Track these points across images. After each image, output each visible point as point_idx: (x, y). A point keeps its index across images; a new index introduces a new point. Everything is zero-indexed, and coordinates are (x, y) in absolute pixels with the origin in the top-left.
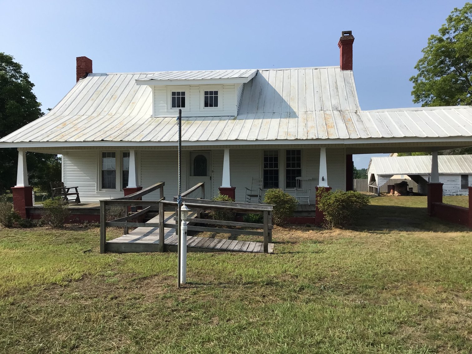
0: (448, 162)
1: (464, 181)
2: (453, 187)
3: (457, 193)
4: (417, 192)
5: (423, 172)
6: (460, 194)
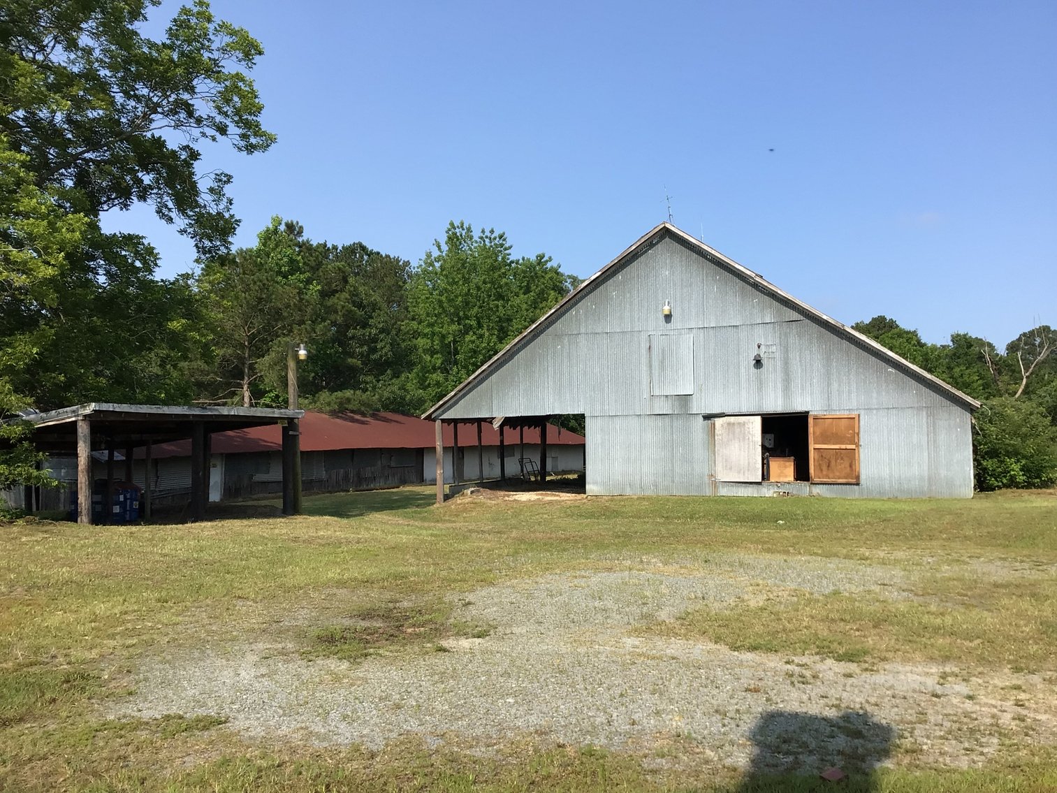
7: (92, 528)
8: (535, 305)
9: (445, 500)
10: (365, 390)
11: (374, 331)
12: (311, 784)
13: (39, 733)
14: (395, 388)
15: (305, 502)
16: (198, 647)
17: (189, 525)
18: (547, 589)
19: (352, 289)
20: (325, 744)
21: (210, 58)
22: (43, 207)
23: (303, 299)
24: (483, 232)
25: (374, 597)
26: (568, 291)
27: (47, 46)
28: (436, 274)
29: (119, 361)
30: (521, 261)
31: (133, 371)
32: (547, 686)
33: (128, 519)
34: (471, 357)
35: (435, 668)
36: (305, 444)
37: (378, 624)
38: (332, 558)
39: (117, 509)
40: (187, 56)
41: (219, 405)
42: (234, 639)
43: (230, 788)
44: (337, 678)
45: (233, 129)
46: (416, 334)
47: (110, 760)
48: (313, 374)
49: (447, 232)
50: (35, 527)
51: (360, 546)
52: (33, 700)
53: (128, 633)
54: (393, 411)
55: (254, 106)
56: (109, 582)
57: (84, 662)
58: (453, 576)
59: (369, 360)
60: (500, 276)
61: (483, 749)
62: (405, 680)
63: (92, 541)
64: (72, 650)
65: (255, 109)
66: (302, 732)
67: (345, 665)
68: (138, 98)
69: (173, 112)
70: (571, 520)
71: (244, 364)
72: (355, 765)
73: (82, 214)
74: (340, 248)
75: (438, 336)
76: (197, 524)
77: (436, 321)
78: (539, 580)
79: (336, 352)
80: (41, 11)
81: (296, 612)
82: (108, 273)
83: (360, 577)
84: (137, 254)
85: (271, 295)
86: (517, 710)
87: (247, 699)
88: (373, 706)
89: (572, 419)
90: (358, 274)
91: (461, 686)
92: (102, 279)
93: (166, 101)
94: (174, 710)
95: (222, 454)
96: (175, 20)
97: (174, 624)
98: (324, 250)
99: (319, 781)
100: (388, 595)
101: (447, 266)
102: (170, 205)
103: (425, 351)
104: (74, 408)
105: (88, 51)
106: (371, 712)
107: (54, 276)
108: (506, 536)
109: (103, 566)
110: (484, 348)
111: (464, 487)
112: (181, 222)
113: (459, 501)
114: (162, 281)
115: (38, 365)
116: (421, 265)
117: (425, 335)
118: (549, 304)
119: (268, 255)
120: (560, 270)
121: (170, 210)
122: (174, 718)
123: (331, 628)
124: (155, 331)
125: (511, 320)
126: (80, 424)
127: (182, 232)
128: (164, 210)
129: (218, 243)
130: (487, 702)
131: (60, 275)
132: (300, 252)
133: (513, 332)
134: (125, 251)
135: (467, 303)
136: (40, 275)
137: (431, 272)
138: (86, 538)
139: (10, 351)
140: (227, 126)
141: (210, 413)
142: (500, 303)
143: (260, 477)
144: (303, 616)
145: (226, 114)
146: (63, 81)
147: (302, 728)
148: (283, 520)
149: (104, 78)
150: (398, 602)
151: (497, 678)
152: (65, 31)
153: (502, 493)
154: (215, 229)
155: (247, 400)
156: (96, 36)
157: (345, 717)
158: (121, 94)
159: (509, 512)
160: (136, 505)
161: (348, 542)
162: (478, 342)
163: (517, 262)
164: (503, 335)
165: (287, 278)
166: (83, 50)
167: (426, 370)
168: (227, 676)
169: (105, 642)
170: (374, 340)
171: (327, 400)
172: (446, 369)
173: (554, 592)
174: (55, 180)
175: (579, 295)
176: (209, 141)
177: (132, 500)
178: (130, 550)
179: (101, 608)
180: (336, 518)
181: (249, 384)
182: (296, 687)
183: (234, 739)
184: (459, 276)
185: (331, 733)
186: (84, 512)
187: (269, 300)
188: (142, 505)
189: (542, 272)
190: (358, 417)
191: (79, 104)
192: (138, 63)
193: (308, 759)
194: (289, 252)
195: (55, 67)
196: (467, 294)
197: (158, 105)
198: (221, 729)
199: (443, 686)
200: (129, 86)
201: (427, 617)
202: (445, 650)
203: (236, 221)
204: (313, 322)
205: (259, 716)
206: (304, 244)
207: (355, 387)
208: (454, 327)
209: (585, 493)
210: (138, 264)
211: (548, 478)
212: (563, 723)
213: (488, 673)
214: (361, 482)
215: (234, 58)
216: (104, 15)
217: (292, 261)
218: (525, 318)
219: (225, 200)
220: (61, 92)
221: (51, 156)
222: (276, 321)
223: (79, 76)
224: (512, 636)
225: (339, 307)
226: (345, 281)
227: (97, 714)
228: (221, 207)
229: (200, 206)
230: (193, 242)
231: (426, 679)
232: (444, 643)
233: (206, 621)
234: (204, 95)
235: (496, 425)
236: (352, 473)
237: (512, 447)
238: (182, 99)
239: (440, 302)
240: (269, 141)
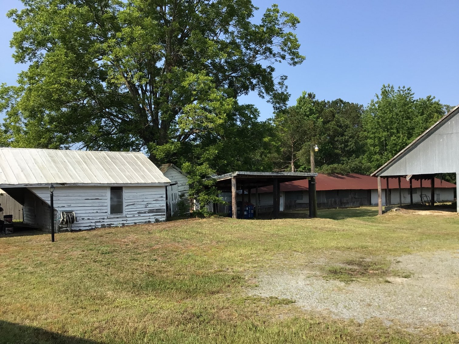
0: (84, 163)
1: (115, 200)
2: (95, 211)
3: (103, 223)
4: (22, 220)
5: (35, 182)
6: (109, 223)
7: (237, 220)
8: (426, 121)
9: (383, 213)
10: (343, 164)
11: (347, 137)
12: (333, 334)
13: (225, 298)
14: (357, 163)
15: (318, 212)
16: (281, 270)
17: (273, 220)
18: (439, 258)
19: (337, 119)
20: (338, 317)
21: (278, 28)
22: (218, 97)
23: (315, 125)
24: (399, 88)
25: (353, 256)
26: (444, 113)
27: (218, 33)
28: (376, 109)
29: (245, 155)
30: (419, 100)
31: (251, 159)
32: (444, 304)
33: (249, 217)
34: (394, 147)
35: (386, 290)
36: (318, 188)
37: (356, 267)
38: (332, 237)
39: (245, 213)
40: (270, 29)
41: (282, 171)
42: (294, 268)
43: (299, 330)
44: (340, 289)
45: (288, 57)
46: (367, 138)
47: (251, 312)
48: (320, 158)
49: (381, 90)
50: (217, 219)
51: (344, 232)
52: (222, 285)
53: (254, 262)
54: (356, 173)
55: (297, 45)
56: (245, 241)
57: (238, 272)
58: (390, 249)
59: (344, 151)
60: (408, 108)
61: (413, 329)
62: (371, 294)
63: (238, 225)
64: (234, 267)
65: (297, 47)
66: (327, 310)
67: (343, 284)
68: (251, 49)
69: (264, 53)
70: (449, 225)
71: (291, 154)
72: (352, 328)
73: (232, 98)
74: (331, 102)
75: (377, 138)
76: (276, 220)
77: (376, 131)
78: (435, 253)
79: (330, 148)
80: (215, 20)
81: (319, 259)
82: (241, 121)
83: (345, 246)
84: (252, 112)
85: (302, 125)
86: (429, 313)
87: (302, 293)
88: (358, 303)
89: (447, 175)
90: (339, 112)
91: (399, 299)
92: (239, 123)
93: (261, 49)
94: (273, 295)
95: (284, 192)
96: (265, 15)
97: (271, 260)
98: (324, 104)
99: (337, 333)
100: (359, 255)
101: (381, 105)
102: (263, 91)
103: (371, 145)
104: (230, 173)
105: (232, 33)
106: (357, 306)
107: (222, 123)
108: (415, 231)
109: (243, 235)
110: (401, 142)
111: (392, 208)
112: (267, 97)
113: (390, 214)
114: (261, 122)
115: (217, 157)
116: (369, 106)
117: (371, 138)
118: (434, 119)
119: (301, 108)
120: (440, 103)
121: (263, 93)
122: (274, 298)
123: (335, 267)
124: (258, 142)
125: (414, 129)
126: (232, 180)
127: (268, 101)
128: (261, 94)
129: (282, 105)
130: (413, 308)
131: (225, 122)
132: (314, 105)
133: (415, 134)
134: (247, 111)
135: (392, 122)
136: (218, 123)
137: (374, 109)
138: (236, 224)
139: (208, 152)
140: (285, 56)
141: (280, 175)
142: (408, 121)
143: (299, 201)
144: (322, 261)
145: (285, 51)
146: (224, 46)
147: (327, 309)
148: (310, 220)
149: (238, 43)
150: (364, 258)
151: (417, 298)
152: (224, 26)
153: (412, 211)
154: (281, 99)
155: (293, 169)
156: (235, 26)
157: (345, 307)
158: (245, 49)
159: (416, 220)
160: (252, 211)
161: (339, 230)
162: (397, 140)
163: (417, 101)
164: (410, 136)
165: (309, 117)
166: (230, 33)
167: (372, 154)
168: (293, 283)
169: (245, 265)
170: (347, 141)
171: (326, 169)
172: (381, 153)
173: (443, 259)
174: (221, 86)
175: (452, 114)
176: (278, 62)
177: (251, 209)
178: (252, 229)
179: (243, 251)
180: (332, 220)
181: (294, 162)
182: (323, 291)
183: (299, 310)
184: (387, 109)
185: (340, 313)
186: (234, 214)
187: (301, 127)
188: (255, 212)
189: (430, 104)
190: (340, 176)
191: (230, 55)
192: (251, 35)
193: (331, 322)
194: (310, 106)
195: (221, 41)
196: (391, 118)
197: (258, 51)
198: (293, 305)
199: (390, 298)
200: (247, 44)
201: (379, 266)
202: (389, 282)
203: (289, 95)
204: (319, 135)
205: (308, 301)
206: (316, 102)
207: (339, 163)
208: (385, 133)
209: (456, 211)
210: (252, 116)
211: (435, 204)
212: (454, 323)
213: (412, 295)
214: (342, 204)
215: (288, 26)
216: (238, 17)
217: (311, 110)
218: (422, 127)
219: (285, 87)
220: (223, 51)
221: (220, 77)
222: (304, 135)
223: (230, 43)
224: (423, 279)
225: (331, 128)
226: (334, 116)
227: (245, 293)
228: (283, 90)
229: (275, 91)
230: (272, 105)
231: (382, 294)
232: (389, 279)
233: (283, 259)
234: (276, 44)
235: (408, 179)
236: (338, 200)
237: (416, 189)
238: (267, 47)
239: (378, 122)
240: (303, 59)
